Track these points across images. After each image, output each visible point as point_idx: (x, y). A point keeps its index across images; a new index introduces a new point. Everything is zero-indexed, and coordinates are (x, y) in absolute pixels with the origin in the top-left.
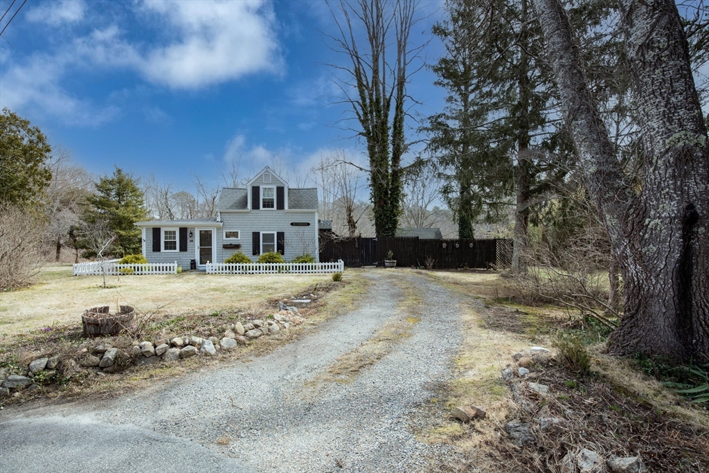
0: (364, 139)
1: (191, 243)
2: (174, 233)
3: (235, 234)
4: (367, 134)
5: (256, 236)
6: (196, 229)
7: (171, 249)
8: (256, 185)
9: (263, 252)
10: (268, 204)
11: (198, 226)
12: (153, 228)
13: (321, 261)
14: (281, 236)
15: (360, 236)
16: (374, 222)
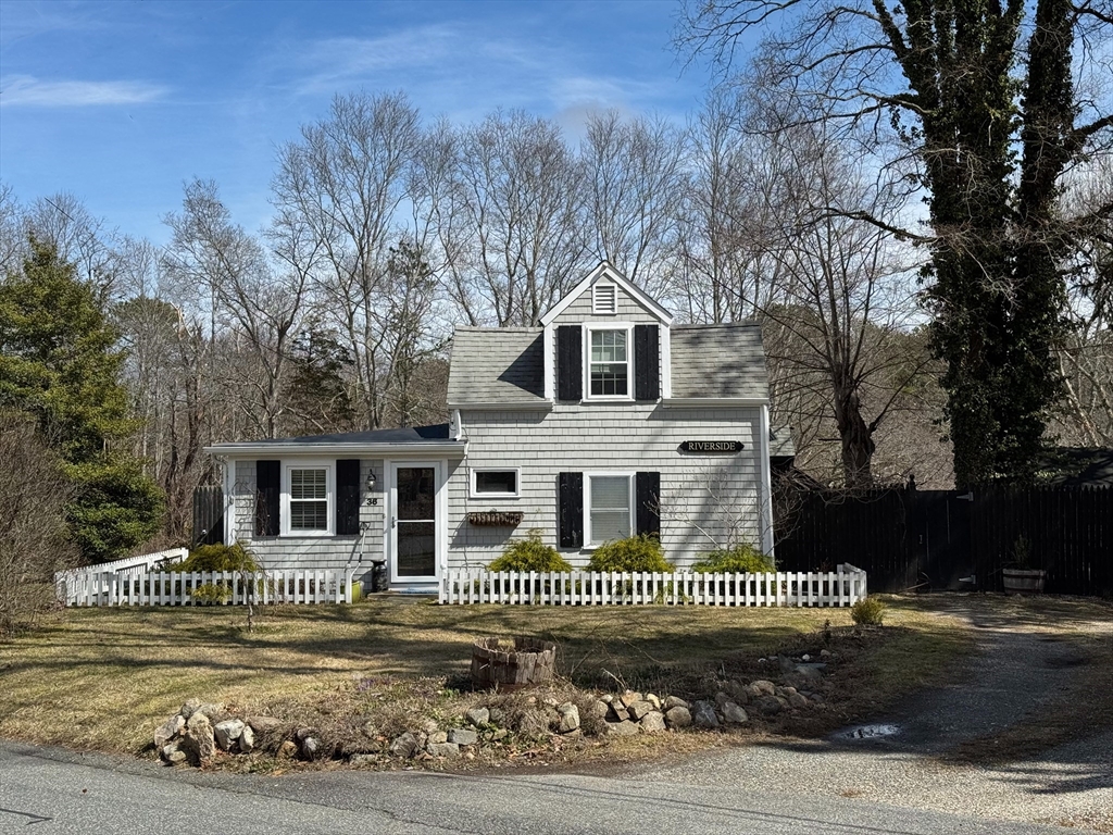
0: (910, 119)
1: (371, 510)
2: (321, 476)
3: (505, 480)
4: (923, 100)
5: (569, 486)
6: (387, 463)
7: (310, 526)
8: (570, 321)
9: (594, 537)
10: (609, 382)
11: (393, 456)
12: (258, 462)
13: (783, 568)
14: (648, 484)
15: (912, 484)
16: (947, 427)
